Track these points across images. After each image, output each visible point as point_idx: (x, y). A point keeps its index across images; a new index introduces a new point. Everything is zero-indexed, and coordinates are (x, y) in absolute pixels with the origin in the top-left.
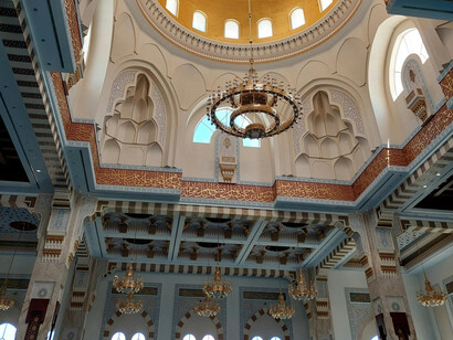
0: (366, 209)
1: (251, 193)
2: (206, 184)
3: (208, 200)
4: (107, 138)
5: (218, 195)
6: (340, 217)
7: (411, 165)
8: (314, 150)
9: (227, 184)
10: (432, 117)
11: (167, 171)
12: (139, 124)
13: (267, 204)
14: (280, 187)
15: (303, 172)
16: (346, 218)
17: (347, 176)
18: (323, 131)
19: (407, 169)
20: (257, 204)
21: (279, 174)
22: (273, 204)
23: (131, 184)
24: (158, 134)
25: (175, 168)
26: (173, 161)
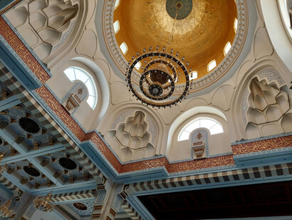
0: (120, 181)
1: (74, 127)
2: (54, 98)
3: (48, 108)
4: (26, 6)
5: (56, 111)
6: (104, 177)
7: (173, 174)
8: (119, 135)
9: (66, 110)
10: (205, 159)
11: (43, 67)
12: (48, 26)
13: (78, 140)
14: (94, 137)
15: (109, 140)
16: (106, 179)
17: (123, 159)
18: (128, 129)
19: (168, 174)
20: (73, 135)
21: (98, 130)
22: (80, 143)
23: (15, 48)
24: (56, 44)
25: (49, 70)
26: (52, 66)
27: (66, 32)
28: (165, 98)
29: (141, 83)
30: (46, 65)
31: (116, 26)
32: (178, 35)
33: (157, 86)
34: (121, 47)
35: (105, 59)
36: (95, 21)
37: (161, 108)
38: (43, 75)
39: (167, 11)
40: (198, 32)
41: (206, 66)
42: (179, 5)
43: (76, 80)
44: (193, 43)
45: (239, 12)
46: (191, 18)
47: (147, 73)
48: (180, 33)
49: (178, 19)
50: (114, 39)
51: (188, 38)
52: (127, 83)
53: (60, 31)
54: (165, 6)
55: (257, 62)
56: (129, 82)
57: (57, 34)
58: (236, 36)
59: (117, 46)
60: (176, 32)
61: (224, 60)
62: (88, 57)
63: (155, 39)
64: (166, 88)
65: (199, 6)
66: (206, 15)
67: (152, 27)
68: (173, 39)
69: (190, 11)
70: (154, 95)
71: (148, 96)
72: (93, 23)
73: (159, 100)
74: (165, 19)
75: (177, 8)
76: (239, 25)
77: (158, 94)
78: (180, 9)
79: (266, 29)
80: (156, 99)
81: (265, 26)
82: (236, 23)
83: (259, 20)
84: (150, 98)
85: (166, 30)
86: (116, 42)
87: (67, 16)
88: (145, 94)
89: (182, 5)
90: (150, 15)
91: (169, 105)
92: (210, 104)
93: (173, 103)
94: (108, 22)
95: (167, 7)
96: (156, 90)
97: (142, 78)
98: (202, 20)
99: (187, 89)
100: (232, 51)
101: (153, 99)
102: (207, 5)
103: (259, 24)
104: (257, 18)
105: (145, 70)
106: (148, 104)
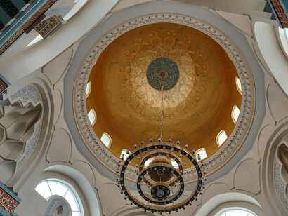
11: (8, 192)
24: (20, 158)
25: (16, 194)
26: (19, 188)
27: (30, 140)
28: (175, 200)
29: (139, 187)
30: (11, 189)
31: (92, 116)
32: (169, 109)
33: (161, 187)
34: (102, 139)
35: (85, 160)
36: (65, 117)
37: (172, 212)
38: (9, 203)
39: (150, 83)
40: (192, 100)
41: (214, 140)
42: (163, 75)
43: (53, 196)
44: (190, 114)
45: (239, 71)
46: (181, 85)
47: (145, 172)
48: (172, 105)
49: (165, 89)
50: (92, 132)
51: (183, 109)
52: (120, 190)
53: (24, 141)
54: (145, 78)
55: (278, 125)
56: (124, 188)
57: (19, 145)
58: (243, 99)
59: (97, 140)
60: (166, 105)
61: (236, 129)
62: (64, 163)
63: (142, 119)
64: (173, 184)
65: (188, 70)
66: (198, 79)
67: (135, 106)
68: (164, 114)
69: (177, 78)
70: (160, 199)
71: (151, 202)
72: (63, 121)
73: (167, 203)
74: (149, 93)
75: (160, 78)
76: (243, 84)
77: (164, 197)
78: (165, 78)
79: (279, 85)
80: (163, 203)
81: (276, 82)
82: (239, 83)
83: (266, 75)
84: (154, 203)
85: (153, 106)
86: (95, 136)
87: (29, 121)
88: (147, 199)
89: (166, 74)
90: (130, 93)
91: (182, 206)
92: (233, 189)
93: (187, 203)
94: (81, 114)
95: (148, 79)
96: (161, 193)
97: (139, 180)
98: (195, 85)
99: (200, 182)
100: (242, 117)
101: (159, 203)
102: (196, 68)
103: (268, 80)
104: (263, 74)
105: (141, 169)
106: (154, 211)
